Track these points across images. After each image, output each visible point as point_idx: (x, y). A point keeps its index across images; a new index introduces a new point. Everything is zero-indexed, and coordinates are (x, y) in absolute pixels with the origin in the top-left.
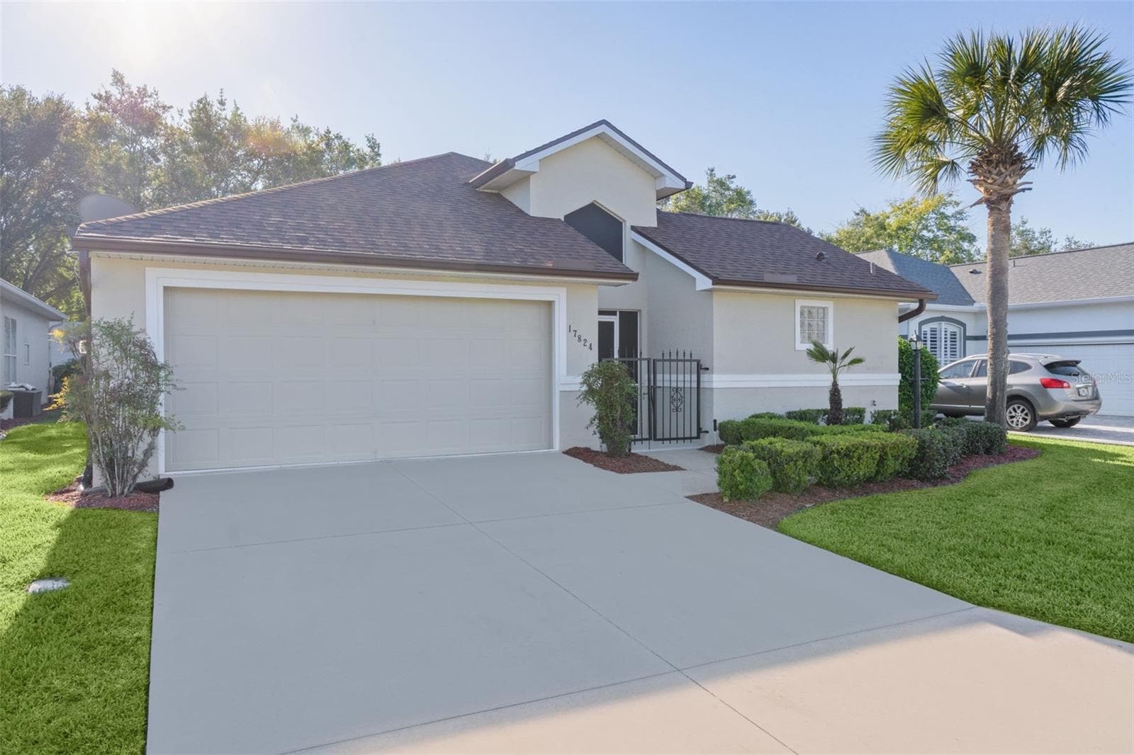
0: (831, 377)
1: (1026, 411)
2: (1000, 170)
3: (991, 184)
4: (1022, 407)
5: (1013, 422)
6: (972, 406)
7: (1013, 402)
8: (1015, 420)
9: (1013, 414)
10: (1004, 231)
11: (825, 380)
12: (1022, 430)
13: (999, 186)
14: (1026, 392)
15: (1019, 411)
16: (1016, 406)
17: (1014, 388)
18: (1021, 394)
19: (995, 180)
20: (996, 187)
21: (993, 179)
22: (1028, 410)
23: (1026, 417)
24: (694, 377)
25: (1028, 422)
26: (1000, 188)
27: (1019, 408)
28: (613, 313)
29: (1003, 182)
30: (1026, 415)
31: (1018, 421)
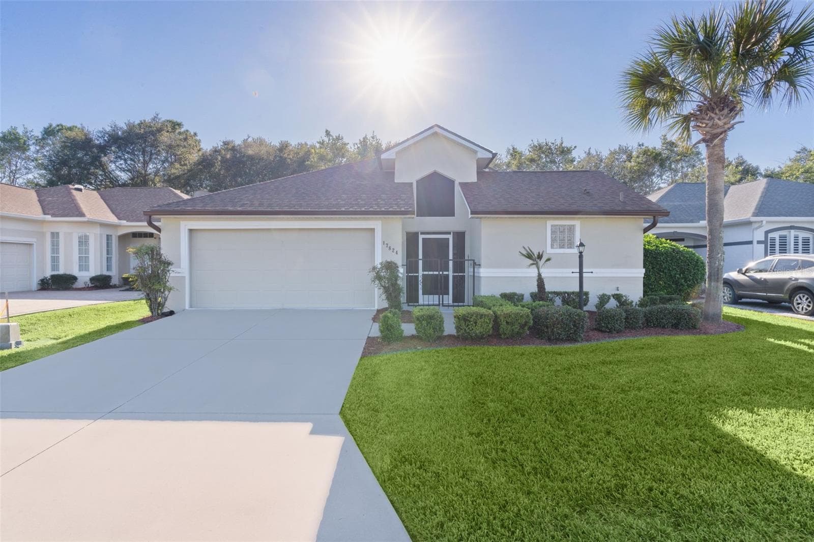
0: (536, 270)
1: (809, 300)
2: (710, 116)
3: (704, 127)
4: (806, 296)
5: (798, 308)
6: (768, 294)
7: (798, 292)
8: (801, 306)
9: (799, 301)
10: (716, 161)
11: (533, 272)
12: (806, 314)
13: (710, 128)
14: (808, 284)
15: (804, 299)
16: (801, 295)
17: (799, 281)
18: (805, 285)
19: (707, 124)
20: (707, 129)
21: (705, 123)
22: (811, 299)
23: (809, 304)
24: (472, 270)
25: (810, 308)
26: (711, 129)
27: (804, 296)
28: (449, 233)
29: (713, 125)
30: (810, 302)
31: (803, 308)
